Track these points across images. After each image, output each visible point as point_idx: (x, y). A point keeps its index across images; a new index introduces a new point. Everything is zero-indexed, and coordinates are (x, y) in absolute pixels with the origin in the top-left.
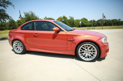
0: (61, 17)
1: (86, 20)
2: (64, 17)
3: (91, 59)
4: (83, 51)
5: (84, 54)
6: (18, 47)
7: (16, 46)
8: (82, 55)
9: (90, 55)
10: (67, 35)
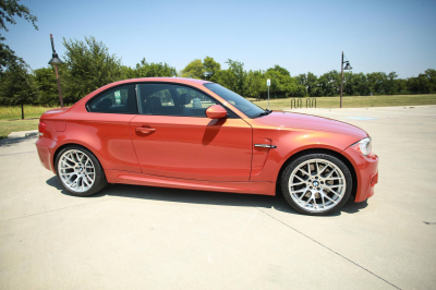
0: (198, 62)
1: (285, 73)
2: (210, 62)
3: (327, 208)
4: (303, 182)
5: (304, 191)
6: (76, 173)
7: (70, 167)
8: (299, 195)
9: (323, 195)
10: (252, 130)
